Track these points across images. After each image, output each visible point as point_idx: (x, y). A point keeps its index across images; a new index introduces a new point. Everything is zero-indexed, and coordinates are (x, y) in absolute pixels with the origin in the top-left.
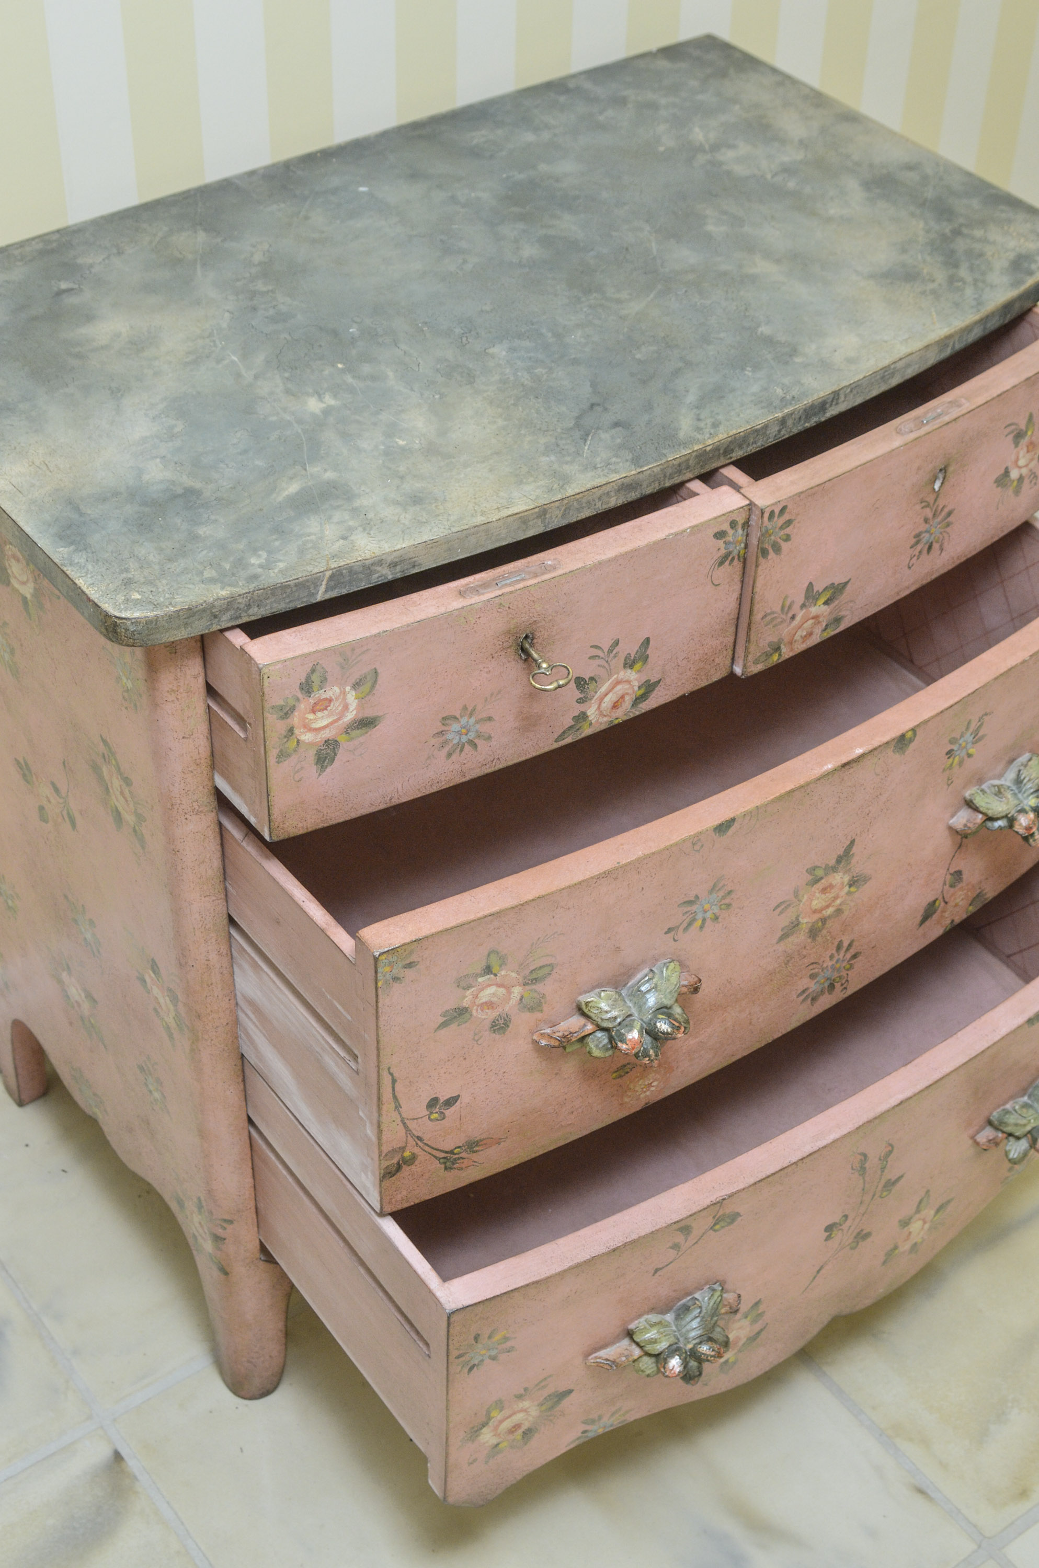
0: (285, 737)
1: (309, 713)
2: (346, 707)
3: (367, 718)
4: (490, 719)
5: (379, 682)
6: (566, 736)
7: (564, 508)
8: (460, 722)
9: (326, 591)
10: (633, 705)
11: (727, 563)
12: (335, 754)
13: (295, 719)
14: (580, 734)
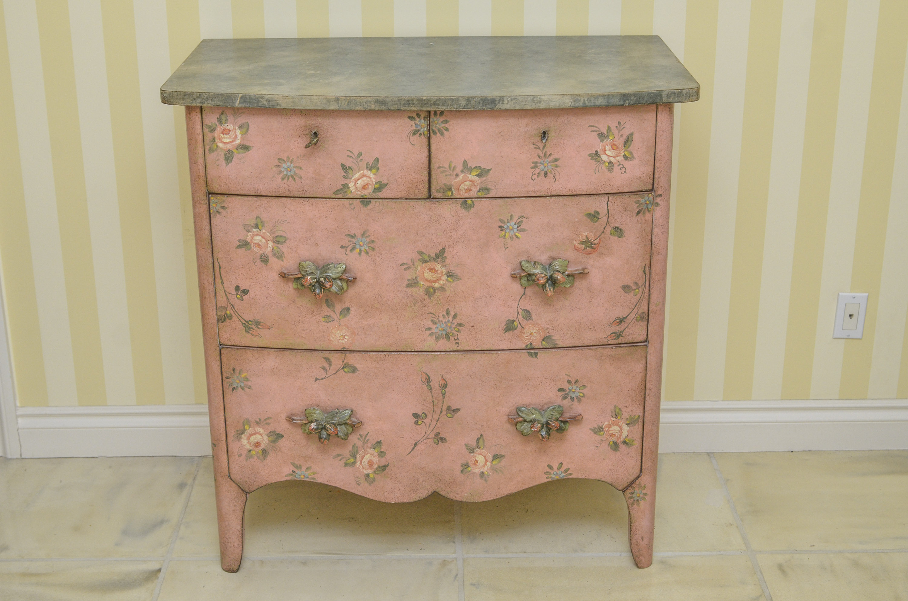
0: (212, 141)
1: (221, 133)
2: (236, 137)
3: (245, 145)
4: (300, 168)
5: (250, 129)
6: (339, 193)
8: (287, 164)
10: (373, 191)
11: (418, 135)
12: (233, 158)
13: (216, 134)
14: (347, 195)
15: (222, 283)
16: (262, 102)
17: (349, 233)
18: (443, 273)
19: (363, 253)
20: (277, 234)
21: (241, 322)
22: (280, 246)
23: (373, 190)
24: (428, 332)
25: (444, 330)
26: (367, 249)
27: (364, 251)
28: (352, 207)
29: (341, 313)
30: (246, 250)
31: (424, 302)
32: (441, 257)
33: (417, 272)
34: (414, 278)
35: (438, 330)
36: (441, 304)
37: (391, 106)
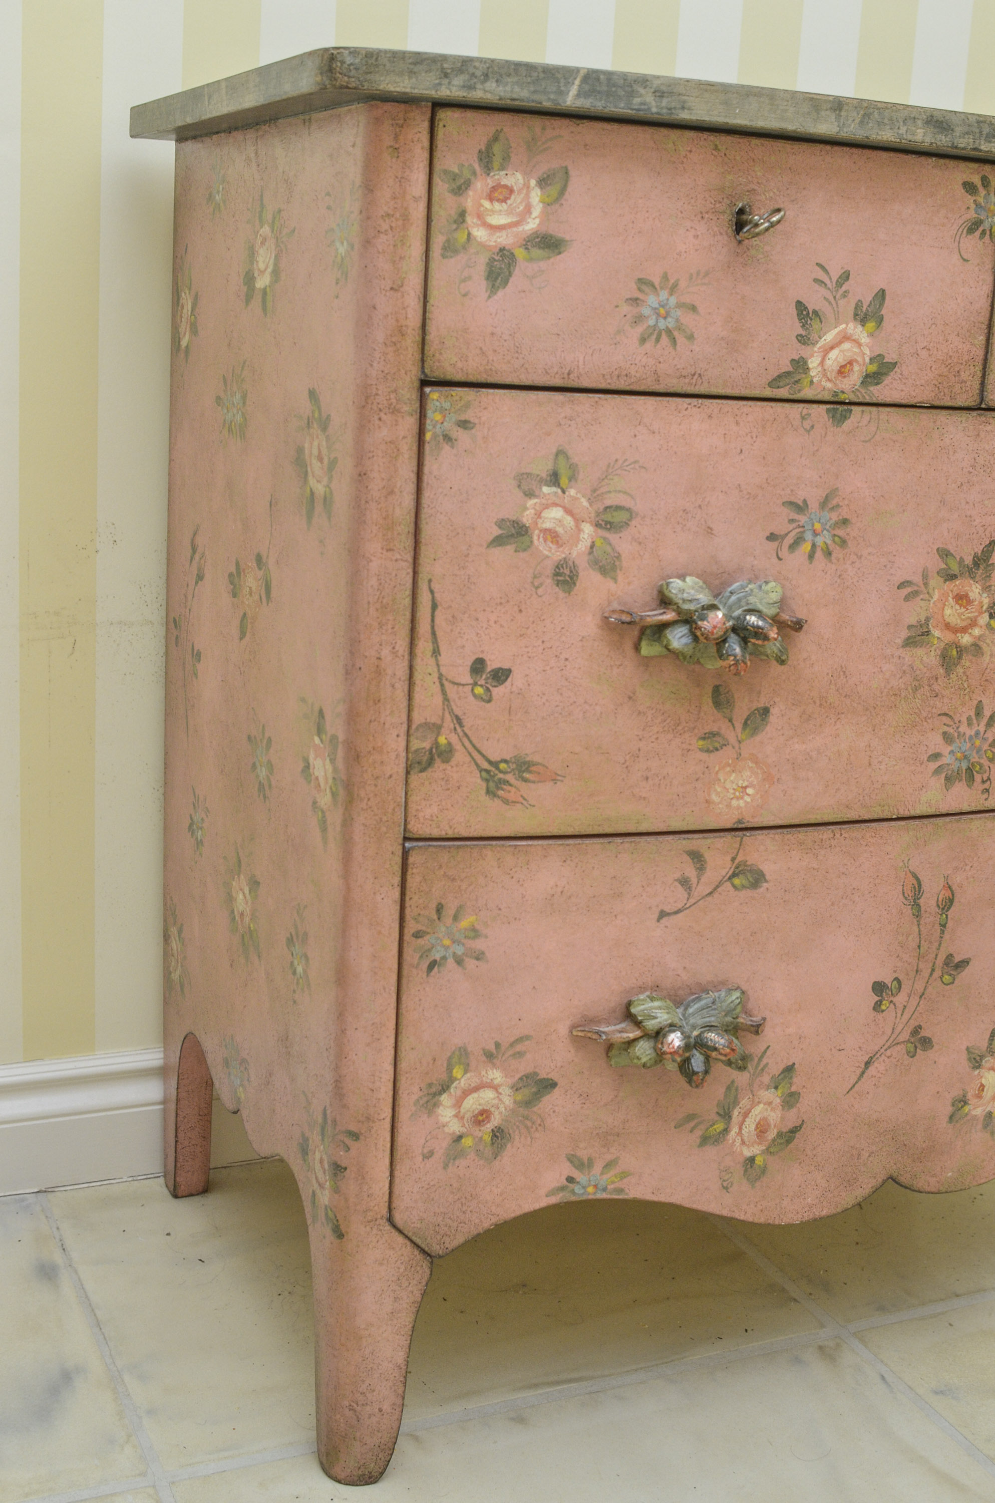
0: (455, 222)
1: (485, 199)
2: (528, 209)
3: (551, 236)
4: (693, 308)
5: (569, 189)
6: (781, 384)
8: (658, 295)
10: (862, 383)
11: (978, 233)
12: (510, 274)
13: (469, 201)
14: (799, 391)
15: (436, 652)
16: (641, 96)
17: (793, 499)
18: (982, 607)
19: (819, 554)
20: (608, 503)
21: (477, 765)
22: (613, 537)
23: (861, 379)
24: (933, 766)
25: (965, 757)
26: (829, 542)
27: (822, 549)
28: (807, 424)
29: (745, 724)
30: (516, 551)
31: (936, 687)
32: (985, 565)
33: (931, 605)
34: (923, 622)
35: (954, 758)
36: (968, 690)
37: (960, 137)
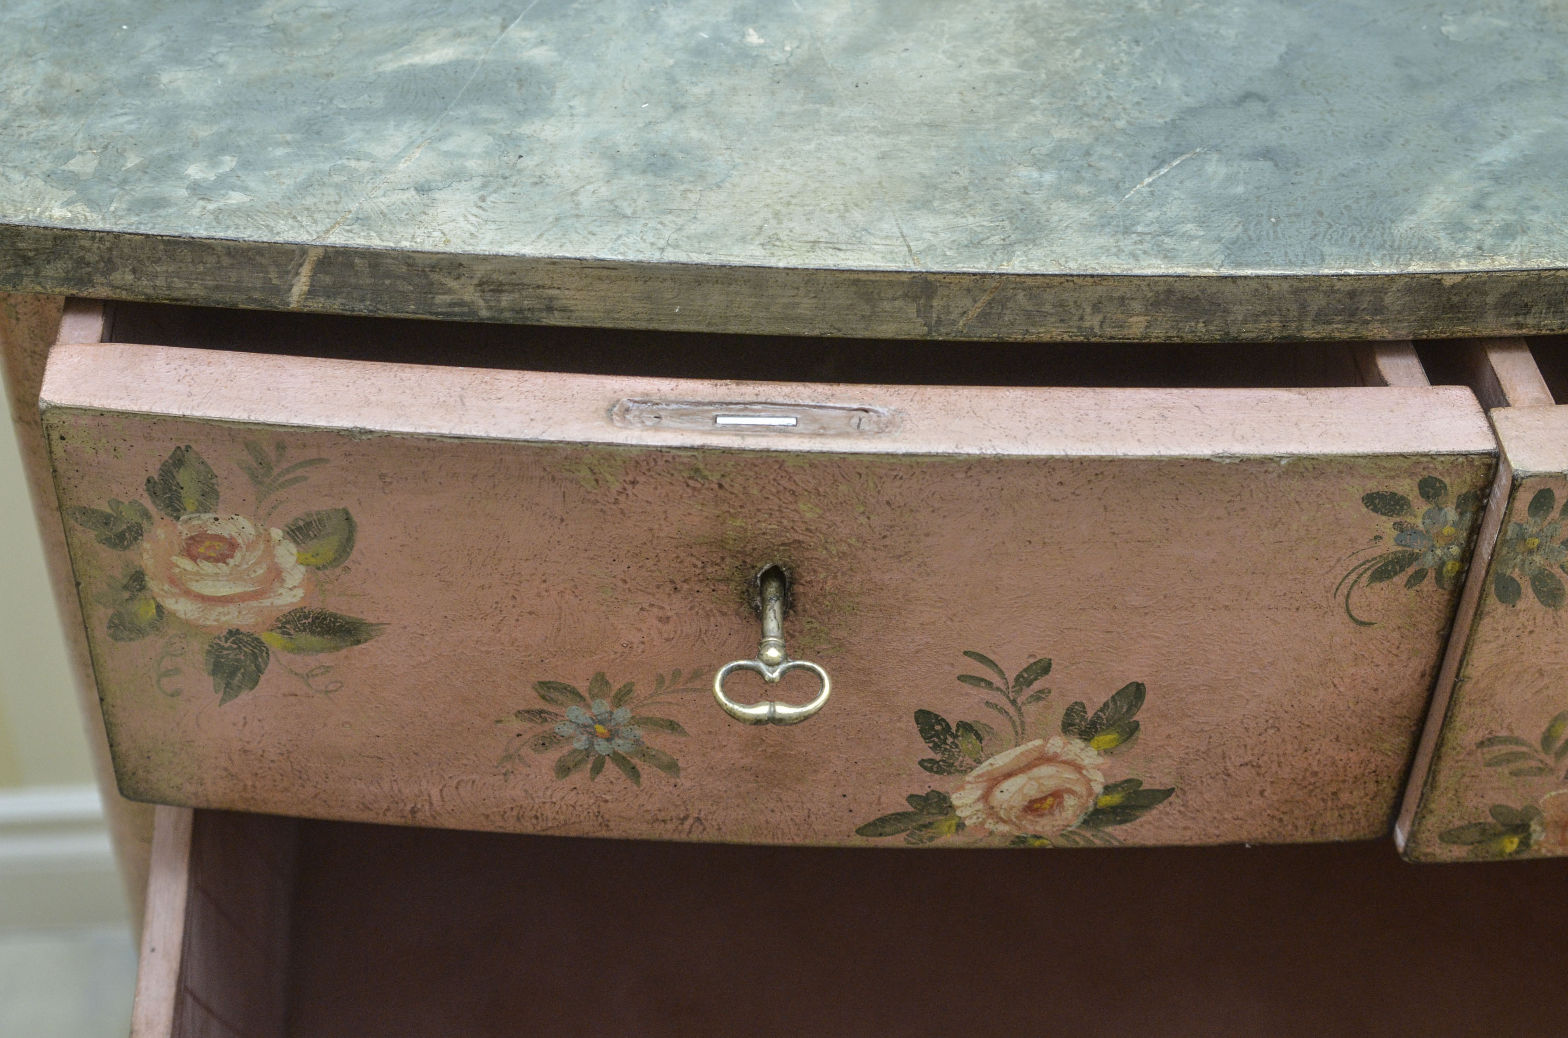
0: (126, 587)
1: (181, 555)
2: (276, 574)
3: (335, 616)
4: (673, 726)
5: (360, 544)
6: (888, 829)
7: (985, 298)
8: (589, 707)
9: (312, 292)
10: (1085, 822)
12: (259, 671)
13: (147, 558)
14: (931, 839)
23: (1082, 817)
